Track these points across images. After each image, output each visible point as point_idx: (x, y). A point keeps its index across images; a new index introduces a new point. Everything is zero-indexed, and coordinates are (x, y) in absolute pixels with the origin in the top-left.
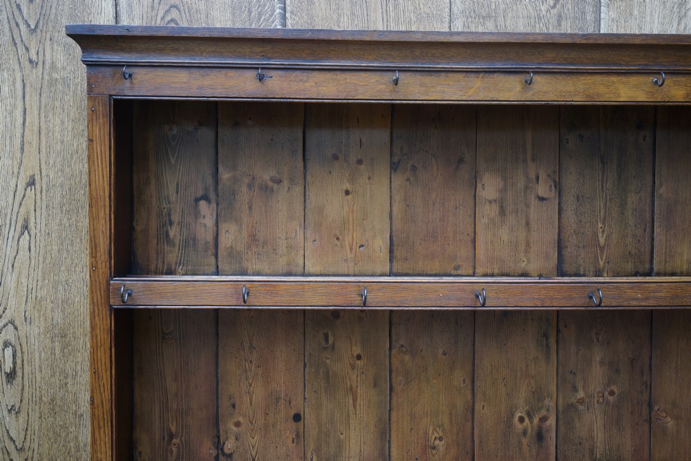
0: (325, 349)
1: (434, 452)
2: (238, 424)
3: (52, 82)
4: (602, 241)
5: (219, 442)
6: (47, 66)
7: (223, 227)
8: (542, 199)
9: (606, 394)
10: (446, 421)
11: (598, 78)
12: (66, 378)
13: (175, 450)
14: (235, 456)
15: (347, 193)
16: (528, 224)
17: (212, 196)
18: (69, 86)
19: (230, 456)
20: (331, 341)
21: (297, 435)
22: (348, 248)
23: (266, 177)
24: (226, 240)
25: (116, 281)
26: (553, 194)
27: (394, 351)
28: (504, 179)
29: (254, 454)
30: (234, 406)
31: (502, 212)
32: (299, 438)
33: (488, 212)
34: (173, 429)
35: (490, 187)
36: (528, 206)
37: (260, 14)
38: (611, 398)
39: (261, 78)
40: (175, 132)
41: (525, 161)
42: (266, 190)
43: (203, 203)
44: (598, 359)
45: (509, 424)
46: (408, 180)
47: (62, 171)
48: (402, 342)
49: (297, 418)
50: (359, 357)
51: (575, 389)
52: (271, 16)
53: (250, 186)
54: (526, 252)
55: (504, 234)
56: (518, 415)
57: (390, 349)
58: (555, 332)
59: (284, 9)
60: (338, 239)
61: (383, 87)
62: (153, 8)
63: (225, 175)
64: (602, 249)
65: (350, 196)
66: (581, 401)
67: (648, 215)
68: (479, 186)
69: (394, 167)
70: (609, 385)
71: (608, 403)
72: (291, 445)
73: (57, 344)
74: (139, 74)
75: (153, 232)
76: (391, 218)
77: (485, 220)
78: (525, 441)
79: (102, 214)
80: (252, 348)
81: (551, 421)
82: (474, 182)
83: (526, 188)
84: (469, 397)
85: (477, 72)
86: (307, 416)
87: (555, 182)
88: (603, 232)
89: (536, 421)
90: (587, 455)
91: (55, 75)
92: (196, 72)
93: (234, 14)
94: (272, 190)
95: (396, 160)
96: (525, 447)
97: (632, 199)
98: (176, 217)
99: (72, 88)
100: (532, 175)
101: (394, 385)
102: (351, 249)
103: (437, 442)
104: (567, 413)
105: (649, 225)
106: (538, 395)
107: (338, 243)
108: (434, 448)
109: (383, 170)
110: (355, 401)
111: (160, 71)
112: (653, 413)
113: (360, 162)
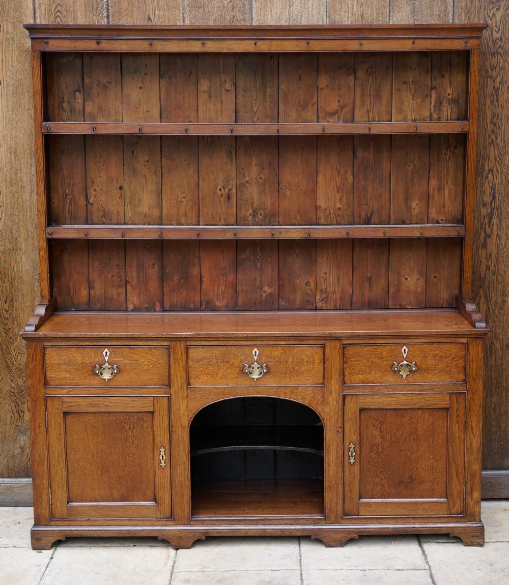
0: (133, 157)
1: (182, 204)
2: (95, 190)
3: (7, 39)
4: (255, 109)
5: (87, 198)
6: (5, 32)
7: (87, 103)
8: (228, 91)
9: (258, 179)
10: (187, 190)
11: (232, 42)
12: (17, 170)
13: (68, 201)
14: (94, 204)
15: (141, 88)
16: (221, 102)
17: (81, 90)
18: (14, 41)
19: (92, 204)
20: (135, 155)
21: (121, 196)
22: (141, 112)
23: (105, 81)
24: (88, 109)
25: (44, 123)
26: (233, 89)
27: (163, 159)
28: (211, 81)
29: (102, 204)
30: (93, 182)
31: (210, 97)
32: (122, 197)
33: (203, 97)
34: (67, 192)
35: (204, 86)
36: (221, 94)
37: (97, 8)
38: (260, 180)
39: (98, 43)
40: (64, 61)
41: (220, 73)
42: (105, 87)
43: (77, 93)
44: (254, 163)
45: (215, 192)
46: (167, 82)
47: (13, 79)
48: (166, 155)
49: (121, 188)
50: (147, 161)
51: (244, 176)
52: (102, 8)
53: (98, 85)
54: (221, 114)
55: (211, 106)
56: (219, 187)
57: (161, 158)
58: (235, 151)
59: (108, 5)
60: (137, 109)
61: (146, 46)
62: (50, 5)
63: (87, 81)
64: (255, 113)
65: (142, 90)
66: (247, 182)
67: (276, 97)
68: (199, 85)
69: (161, 76)
70: (260, 174)
71: (259, 182)
72: (119, 200)
73: (12, 155)
74: (52, 42)
75: (56, 105)
76: (160, 100)
77: (202, 100)
78: (222, 199)
79: (38, 97)
80: (100, 156)
81: (234, 190)
82: (197, 84)
83: (221, 85)
84: (197, 179)
85: (183, 40)
86: (125, 187)
87: (233, 83)
88: (255, 106)
89: (227, 190)
90: (250, 206)
91: (8, 36)
92: (73, 41)
93: (85, 8)
94: (107, 87)
95: (162, 73)
96: (222, 202)
97: (269, 91)
98: (66, 99)
99: (16, 42)
100: (223, 80)
101: (163, 173)
102: (143, 113)
103: (183, 199)
104: (240, 187)
105: (277, 102)
106: (227, 179)
107: (137, 111)
108: (182, 202)
109: (156, 78)
110: (146, 181)
111: (59, 41)
112: (280, 188)
113: (146, 74)
